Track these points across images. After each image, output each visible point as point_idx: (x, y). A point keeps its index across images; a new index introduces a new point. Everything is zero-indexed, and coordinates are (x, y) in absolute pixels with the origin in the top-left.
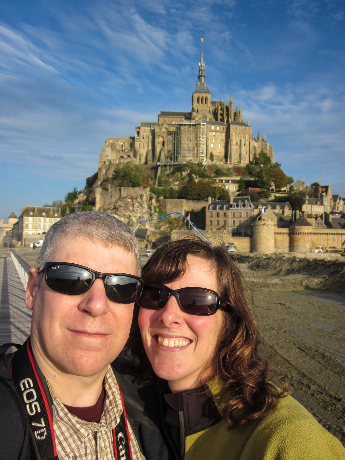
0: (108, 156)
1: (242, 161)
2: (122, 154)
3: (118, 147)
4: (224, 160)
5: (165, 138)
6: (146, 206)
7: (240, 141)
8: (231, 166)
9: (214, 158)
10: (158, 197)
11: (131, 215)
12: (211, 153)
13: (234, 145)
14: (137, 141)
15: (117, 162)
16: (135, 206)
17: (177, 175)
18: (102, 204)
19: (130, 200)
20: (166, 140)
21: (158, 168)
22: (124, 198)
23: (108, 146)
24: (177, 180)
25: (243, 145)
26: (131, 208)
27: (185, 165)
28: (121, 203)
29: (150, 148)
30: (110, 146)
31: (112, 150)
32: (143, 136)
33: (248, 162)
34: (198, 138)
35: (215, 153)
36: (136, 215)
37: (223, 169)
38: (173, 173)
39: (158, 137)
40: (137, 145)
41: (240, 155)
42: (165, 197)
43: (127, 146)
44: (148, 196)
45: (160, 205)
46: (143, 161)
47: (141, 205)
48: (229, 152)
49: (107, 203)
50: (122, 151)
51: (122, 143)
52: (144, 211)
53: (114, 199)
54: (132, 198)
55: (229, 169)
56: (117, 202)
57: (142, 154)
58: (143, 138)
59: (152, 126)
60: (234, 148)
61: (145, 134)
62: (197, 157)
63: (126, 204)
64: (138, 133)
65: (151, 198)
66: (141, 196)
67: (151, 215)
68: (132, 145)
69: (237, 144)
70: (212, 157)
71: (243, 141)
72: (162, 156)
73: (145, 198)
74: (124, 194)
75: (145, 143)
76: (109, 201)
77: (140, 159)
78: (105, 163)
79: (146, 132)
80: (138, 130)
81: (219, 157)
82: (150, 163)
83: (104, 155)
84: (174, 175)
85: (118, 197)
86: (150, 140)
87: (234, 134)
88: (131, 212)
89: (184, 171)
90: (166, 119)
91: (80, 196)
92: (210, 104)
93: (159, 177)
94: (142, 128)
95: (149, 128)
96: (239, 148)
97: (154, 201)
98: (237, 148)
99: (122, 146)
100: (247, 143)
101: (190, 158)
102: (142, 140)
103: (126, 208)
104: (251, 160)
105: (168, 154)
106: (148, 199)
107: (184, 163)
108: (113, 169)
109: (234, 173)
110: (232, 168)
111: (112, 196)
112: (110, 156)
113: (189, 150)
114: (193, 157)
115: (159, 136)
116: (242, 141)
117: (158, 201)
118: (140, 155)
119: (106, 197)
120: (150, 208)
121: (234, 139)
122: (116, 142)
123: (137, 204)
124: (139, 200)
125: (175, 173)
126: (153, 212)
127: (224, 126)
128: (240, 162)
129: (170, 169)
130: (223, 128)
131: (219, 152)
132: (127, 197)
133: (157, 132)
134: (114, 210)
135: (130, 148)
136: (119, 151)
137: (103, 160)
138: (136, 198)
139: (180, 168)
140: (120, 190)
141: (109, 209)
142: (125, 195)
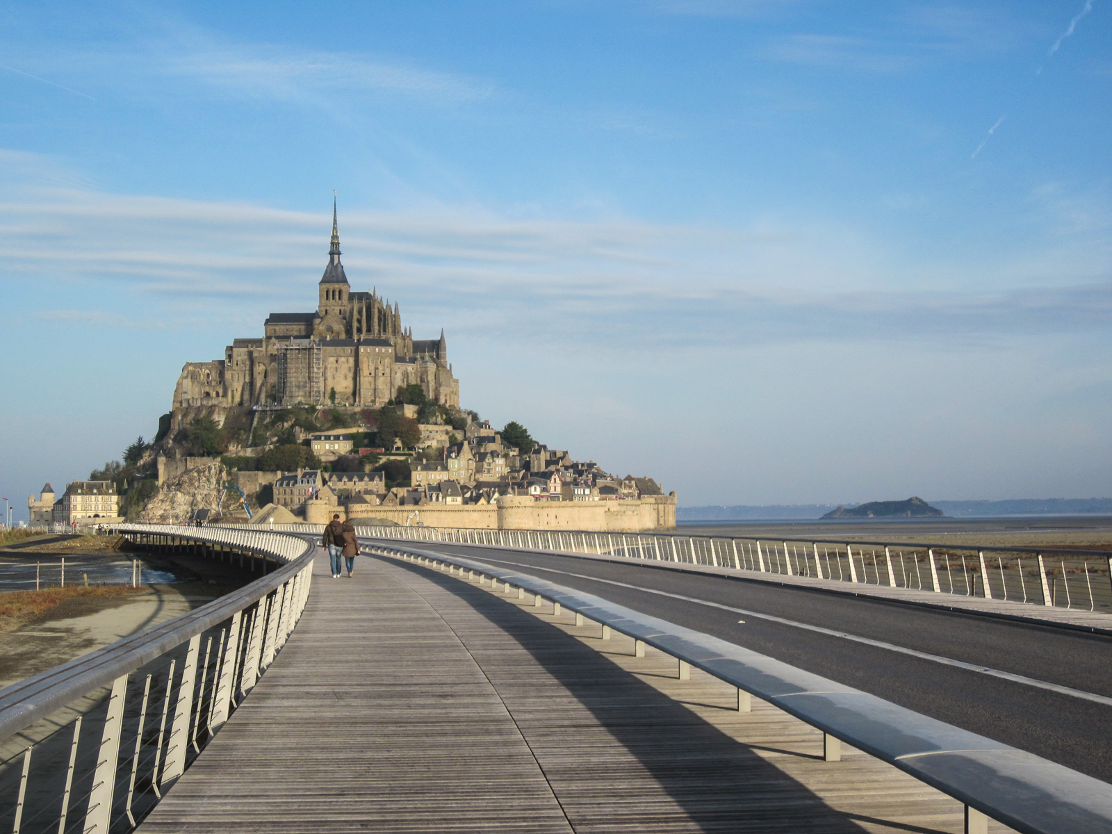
0: (186, 393)
1: (377, 399)
2: (207, 389)
3: (202, 376)
4: (351, 400)
5: (267, 365)
6: (214, 481)
7: (376, 369)
8: (357, 409)
9: (336, 396)
10: (230, 468)
11: (196, 492)
12: (333, 389)
13: (364, 377)
14: (228, 370)
15: (199, 404)
16: (201, 481)
17: (278, 426)
18: (167, 477)
19: (195, 474)
20: (269, 369)
21: (254, 414)
22: (191, 470)
23: (186, 377)
24: (275, 436)
25: (380, 374)
26: (196, 484)
27: (289, 411)
28: (185, 478)
29: (247, 380)
30: (189, 377)
31: (193, 382)
32: (237, 361)
33: (387, 401)
34: (312, 369)
35: (338, 389)
36: (202, 492)
37: (344, 415)
38: (273, 423)
39: (257, 364)
40: (228, 375)
41: (375, 390)
42: (240, 470)
43: (214, 375)
44: (218, 469)
45: (232, 479)
46: (237, 399)
47: (208, 480)
48: (358, 388)
49: (172, 477)
50: (208, 383)
51: (207, 371)
52: (212, 487)
53: (179, 472)
54: (199, 472)
55: (355, 413)
56: (182, 477)
57: (237, 390)
58: (237, 364)
59: (250, 345)
60: (365, 381)
61: (240, 358)
62: (310, 396)
63: (191, 480)
64: (230, 357)
65: (221, 471)
66: (210, 468)
67: (219, 491)
68: (222, 374)
69: (370, 374)
70: (333, 395)
71: (381, 368)
72: (263, 396)
73: (213, 471)
74: (190, 465)
75: (240, 373)
76: (173, 474)
77: (233, 397)
78: (181, 402)
79: (241, 354)
80: (230, 353)
81: (344, 394)
82: (246, 404)
83: (180, 391)
84: (274, 426)
85: (184, 469)
86: (248, 368)
87: (365, 359)
88: (196, 489)
89: (287, 421)
90: (277, 328)
91: (146, 454)
92: (347, 300)
93: (255, 428)
94: (234, 349)
95: (246, 349)
96: (373, 379)
97: (224, 474)
98: (371, 379)
99: (208, 374)
100: (388, 371)
101: (299, 398)
102: (235, 367)
103: (191, 484)
104: (394, 396)
105: (272, 390)
106: (218, 472)
107: (289, 407)
108: (190, 417)
109: (360, 420)
110: (359, 412)
111: (177, 468)
112: (189, 392)
113: (298, 387)
114: (304, 396)
115: (259, 363)
116: (378, 369)
117: (229, 473)
118: (233, 391)
119: (171, 469)
120: (218, 483)
121: (366, 369)
122: (199, 370)
123: (204, 478)
124: (207, 473)
125: (276, 423)
126: (221, 488)
127: (351, 348)
128: (374, 401)
129: (270, 417)
130: (351, 350)
131: (344, 386)
132: (193, 469)
133: (256, 357)
134: (179, 486)
135: (218, 379)
136: (202, 384)
137: (180, 399)
138: (204, 471)
139: (281, 416)
140: (186, 460)
141: (173, 484)
142: (192, 467)
